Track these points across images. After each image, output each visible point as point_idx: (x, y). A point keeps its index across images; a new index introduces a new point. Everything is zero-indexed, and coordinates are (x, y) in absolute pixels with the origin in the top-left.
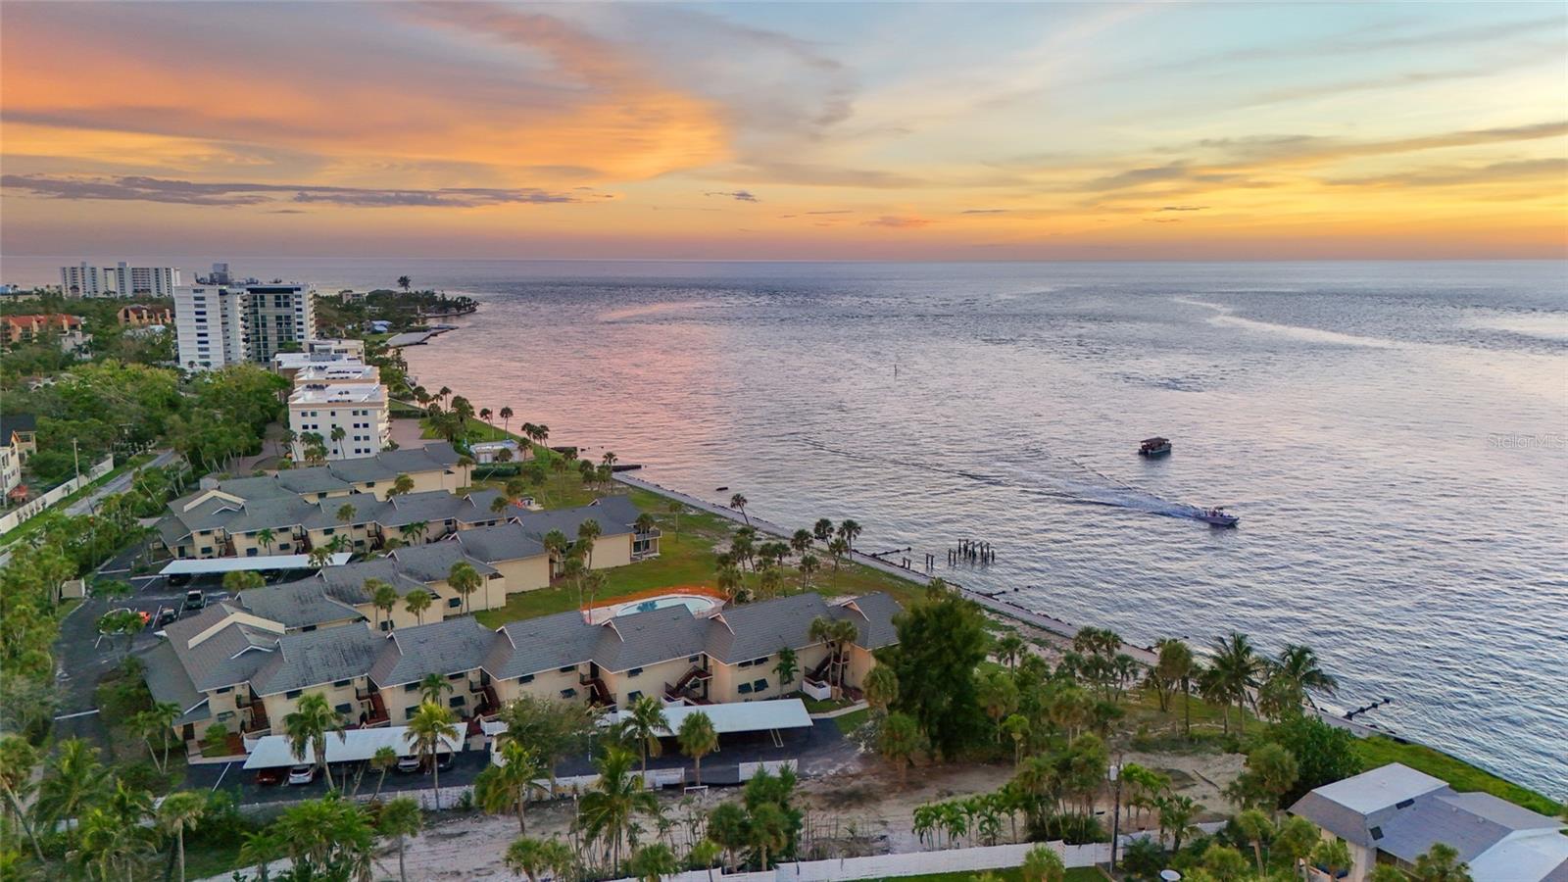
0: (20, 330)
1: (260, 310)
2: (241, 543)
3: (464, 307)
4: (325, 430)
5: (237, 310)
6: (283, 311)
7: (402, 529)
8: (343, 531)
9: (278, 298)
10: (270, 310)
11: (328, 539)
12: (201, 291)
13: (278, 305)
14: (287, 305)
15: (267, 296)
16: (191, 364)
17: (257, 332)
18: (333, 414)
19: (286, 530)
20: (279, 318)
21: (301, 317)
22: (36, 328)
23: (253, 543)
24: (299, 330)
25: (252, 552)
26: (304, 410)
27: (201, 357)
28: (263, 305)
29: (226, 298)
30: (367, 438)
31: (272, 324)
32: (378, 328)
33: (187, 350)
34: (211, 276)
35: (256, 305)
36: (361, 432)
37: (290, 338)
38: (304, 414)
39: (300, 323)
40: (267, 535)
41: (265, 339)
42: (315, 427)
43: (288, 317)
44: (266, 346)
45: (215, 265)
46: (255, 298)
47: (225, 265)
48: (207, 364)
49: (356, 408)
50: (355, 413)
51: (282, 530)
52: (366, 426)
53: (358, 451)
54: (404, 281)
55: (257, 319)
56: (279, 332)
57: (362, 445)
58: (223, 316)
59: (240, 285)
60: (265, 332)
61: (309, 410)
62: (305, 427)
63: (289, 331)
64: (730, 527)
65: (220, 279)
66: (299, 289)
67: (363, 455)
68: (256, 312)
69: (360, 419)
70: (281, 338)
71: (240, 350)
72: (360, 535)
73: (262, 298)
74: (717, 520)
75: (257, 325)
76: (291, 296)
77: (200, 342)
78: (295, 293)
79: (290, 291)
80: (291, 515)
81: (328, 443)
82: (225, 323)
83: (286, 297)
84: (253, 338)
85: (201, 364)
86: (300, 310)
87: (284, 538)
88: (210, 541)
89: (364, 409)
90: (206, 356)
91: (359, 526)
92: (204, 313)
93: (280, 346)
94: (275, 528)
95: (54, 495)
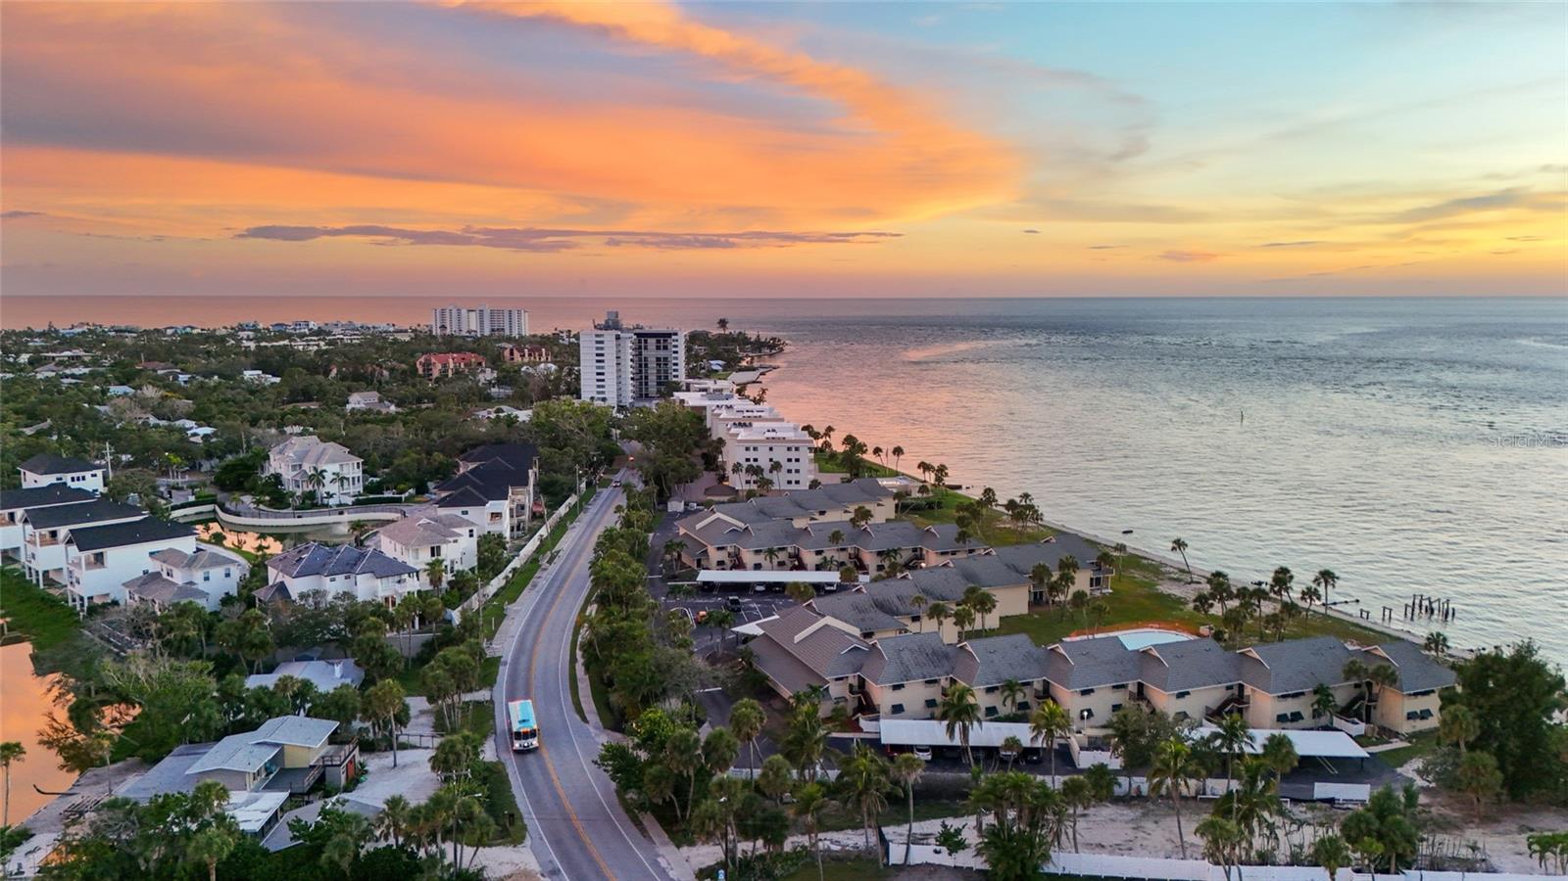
0: (439, 366)
1: (644, 353)
2: (748, 557)
3: (774, 347)
4: (765, 464)
5: (628, 353)
6: (662, 354)
7: (880, 554)
8: (830, 553)
9: (658, 342)
10: (651, 353)
11: (818, 559)
12: (601, 336)
13: (658, 348)
14: (665, 348)
15: (649, 340)
16: (592, 398)
17: (641, 371)
18: (771, 449)
19: (784, 549)
20: (658, 359)
21: (676, 358)
22: (452, 366)
24: (675, 370)
25: (758, 567)
26: (747, 445)
27: (598, 393)
28: (646, 348)
29: (619, 342)
30: (797, 471)
31: (652, 365)
32: (714, 367)
33: (588, 388)
34: (607, 322)
35: (640, 347)
36: (793, 466)
37: (667, 377)
38: (747, 449)
39: (676, 364)
40: (771, 552)
41: (646, 378)
42: (755, 460)
43: (666, 359)
44: (646, 384)
45: (609, 313)
46: (640, 342)
47: (617, 314)
48: (604, 399)
49: (790, 445)
50: (789, 449)
51: (780, 549)
52: (797, 460)
53: (789, 482)
54: (723, 323)
55: (640, 360)
56: (659, 371)
57: (793, 477)
58: (617, 358)
59: (628, 330)
60: (646, 372)
61: (751, 446)
62: (748, 460)
63: (666, 372)
64: (1163, 569)
65: (613, 325)
66: (676, 334)
67: (794, 487)
68: (640, 354)
69: (793, 455)
70: (659, 377)
71: (629, 387)
72: (843, 557)
73: (646, 342)
74: (1145, 562)
75: (640, 366)
76: (669, 340)
77: (598, 380)
78: (674, 337)
79: (669, 335)
80: (787, 537)
81: (767, 475)
82: (618, 364)
83: (665, 341)
84: (637, 377)
85: (599, 399)
86: (676, 352)
87: (782, 556)
88: (722, 556)
89: (797, 445)
90: (603, 392)
91: (843, 550)
92: (602, 355)
93: (659, 384)
94: (776, 547)
95: (563, 510)
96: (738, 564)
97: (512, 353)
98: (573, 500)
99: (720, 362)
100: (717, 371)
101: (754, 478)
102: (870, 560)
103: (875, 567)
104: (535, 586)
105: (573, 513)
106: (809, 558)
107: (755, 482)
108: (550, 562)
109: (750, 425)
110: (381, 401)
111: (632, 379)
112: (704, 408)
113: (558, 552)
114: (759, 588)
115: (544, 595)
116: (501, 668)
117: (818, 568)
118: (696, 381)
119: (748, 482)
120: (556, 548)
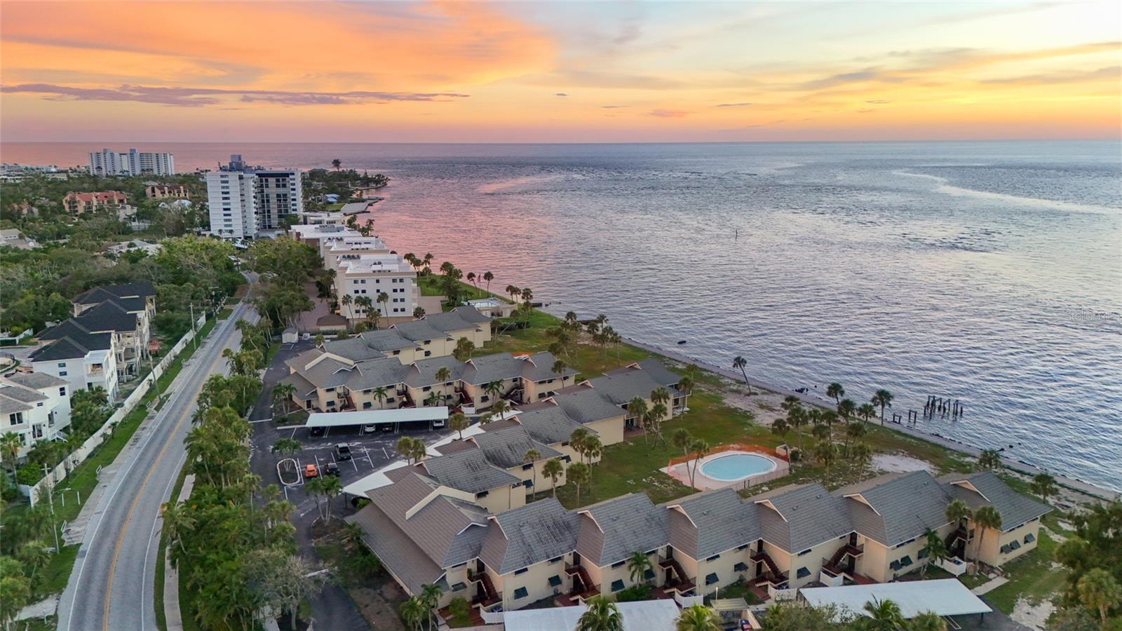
1: (266, 191)
2: (358, 398)
3: (379, 182)
4: (372, 294)
5: (251, 190)
6: (281, 191)
7: (484, 386)
8: (438, 388)
9: (278, 181)
10: (272, 190)
11: (426, 395)
12: (226, 176)
13: (278, 186)
14: (284, 186)
15: (270, 179)
16: (220, 231)
17: (264, 206)
18: (378, 281)
19: (392, 387)
20: (278, 196)
21: (294, 195)
22: (95, 203)
23: (369, 398)
24: (293, 205)
25: (367, 406)
26: (356, 278)
27: (226, 226)
28: (267, 186)
29: (243, 181)
30: (403, 300)
31: (273, 200)
32: (330, 200)
33: (217, 222)
34: (231, 164)
35: (262, 186)
36: (399, 295)
37: (287, 211)
38: (356, 282)
39: (294, 200)
40: (380, 392)
41: (269, 211)
42: (364, 292)
43: (285, 195)
44: (269, 217)
45: (233, 156)
46: (261, 181)
47: (240, 157)
48: (231, 232)
49: (394, 277)
50: (394, 281)
51: (389, 387)
52: (402, 290)
53: (396, 310)
54: (337, 163)
55: (263, 196)
56: (279, 206)
57: (399, 305)
58: (241, 195)
59: (252, 171)
60: (268, 206)
61: (359, 279)
62: (357, 292)
63: (286, 206)
65: (237, 166)
66: (293, 174)
67: (400, 314)
68: (262, 191)
69: (398, 286)
70: (280, 211)
71: (253, 220)
72: (450, 391)
73: (267, 181)
75: (263, 201)
76: (287, 179)
77: (225, 215)
78: (291, 177)
79: (287, 175)
80: (395, 375)
81: (375, 305)
82: (243, 201)
83: (284, 180)
84: (260, 211)
85: (226, 231)
86: (294, 189)
87: (391, 394)
88: (332, 396)
89: (401, 277)
90: (230, 226)
91: (448, 384)
92: (228, 193)
93: (280, 216)
94: (384, 386)
95: (178, 348)
96: (348, 405)
97: (153, 191)
98: (189, 336)
99: (335, 196)
100: (332, 203)
101: (363, 308)
102: (474, 392)
103: (480, 399)
104: (136, 440)
105: (189, 351)
106: (418, 395)
107: (364, 311)
108: (157, 409)
109: (359, 257)
110: (21, 237)
111: (256, 213)
112: (318, 240)
113: (167, 396)
114: (368, 430)
115: (146, 450)
116: (77, 561)
117: (426, 403)
118: (312, 214)
119: (357, 312)
120: (167, 392)
